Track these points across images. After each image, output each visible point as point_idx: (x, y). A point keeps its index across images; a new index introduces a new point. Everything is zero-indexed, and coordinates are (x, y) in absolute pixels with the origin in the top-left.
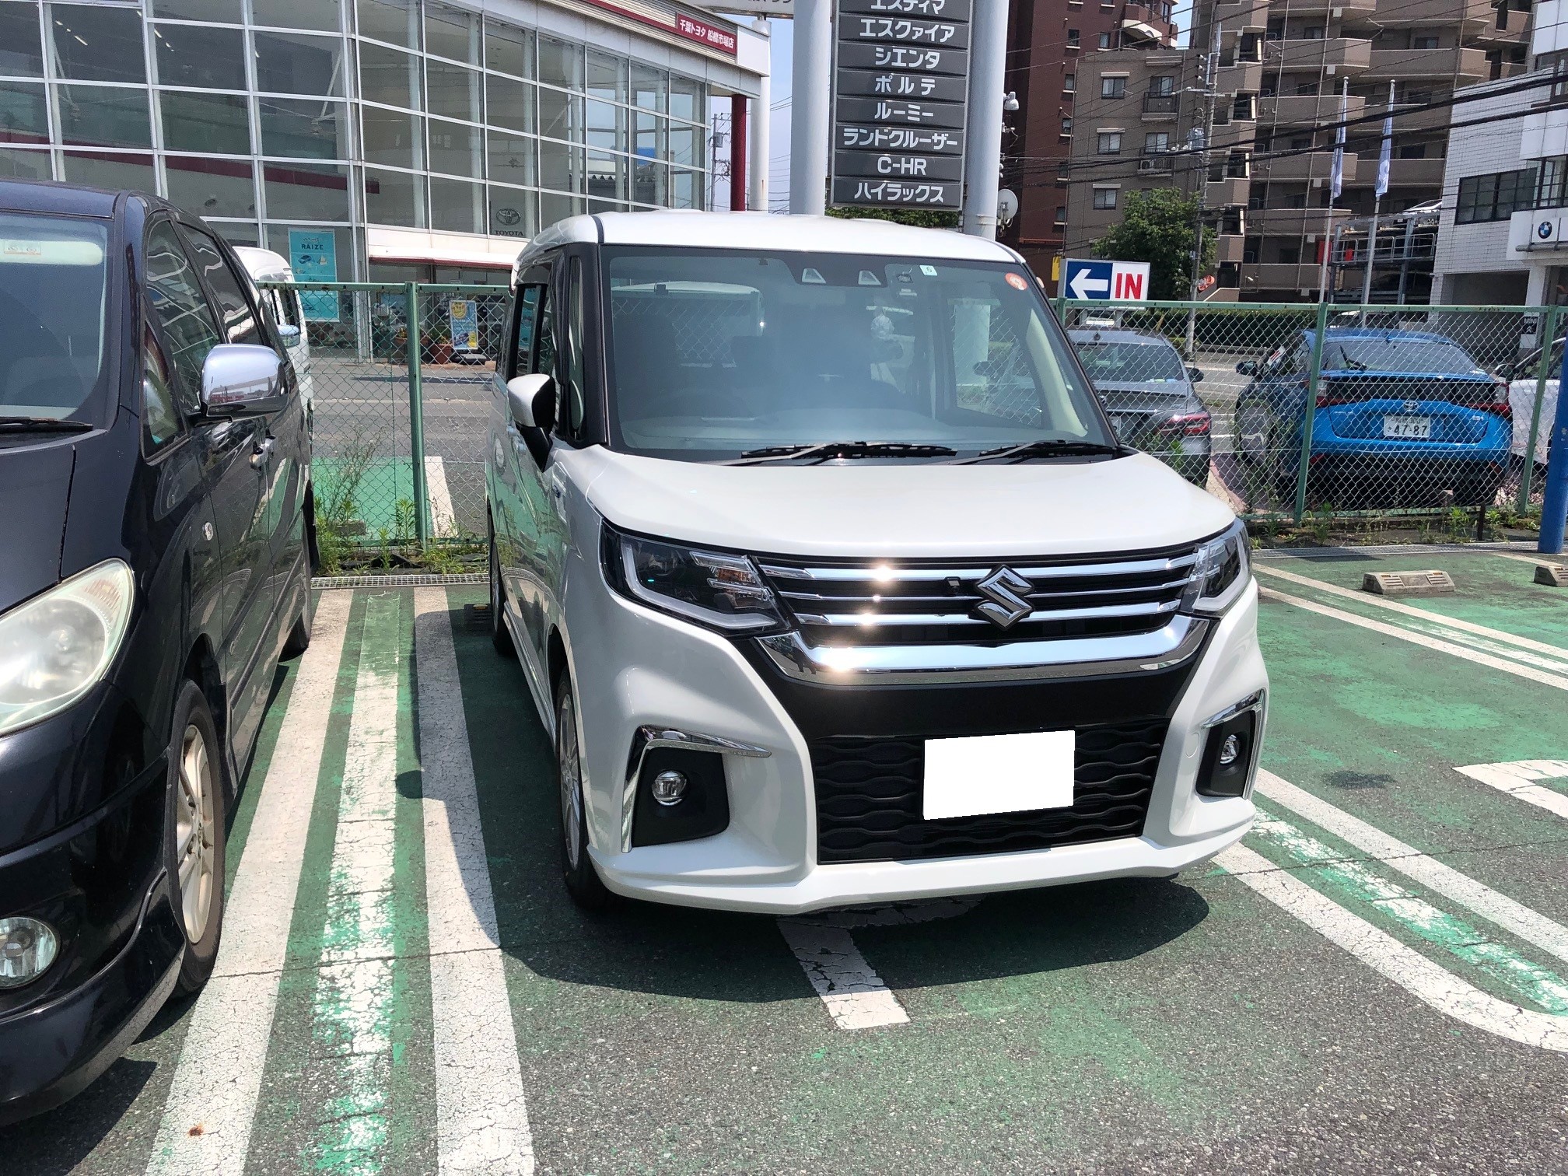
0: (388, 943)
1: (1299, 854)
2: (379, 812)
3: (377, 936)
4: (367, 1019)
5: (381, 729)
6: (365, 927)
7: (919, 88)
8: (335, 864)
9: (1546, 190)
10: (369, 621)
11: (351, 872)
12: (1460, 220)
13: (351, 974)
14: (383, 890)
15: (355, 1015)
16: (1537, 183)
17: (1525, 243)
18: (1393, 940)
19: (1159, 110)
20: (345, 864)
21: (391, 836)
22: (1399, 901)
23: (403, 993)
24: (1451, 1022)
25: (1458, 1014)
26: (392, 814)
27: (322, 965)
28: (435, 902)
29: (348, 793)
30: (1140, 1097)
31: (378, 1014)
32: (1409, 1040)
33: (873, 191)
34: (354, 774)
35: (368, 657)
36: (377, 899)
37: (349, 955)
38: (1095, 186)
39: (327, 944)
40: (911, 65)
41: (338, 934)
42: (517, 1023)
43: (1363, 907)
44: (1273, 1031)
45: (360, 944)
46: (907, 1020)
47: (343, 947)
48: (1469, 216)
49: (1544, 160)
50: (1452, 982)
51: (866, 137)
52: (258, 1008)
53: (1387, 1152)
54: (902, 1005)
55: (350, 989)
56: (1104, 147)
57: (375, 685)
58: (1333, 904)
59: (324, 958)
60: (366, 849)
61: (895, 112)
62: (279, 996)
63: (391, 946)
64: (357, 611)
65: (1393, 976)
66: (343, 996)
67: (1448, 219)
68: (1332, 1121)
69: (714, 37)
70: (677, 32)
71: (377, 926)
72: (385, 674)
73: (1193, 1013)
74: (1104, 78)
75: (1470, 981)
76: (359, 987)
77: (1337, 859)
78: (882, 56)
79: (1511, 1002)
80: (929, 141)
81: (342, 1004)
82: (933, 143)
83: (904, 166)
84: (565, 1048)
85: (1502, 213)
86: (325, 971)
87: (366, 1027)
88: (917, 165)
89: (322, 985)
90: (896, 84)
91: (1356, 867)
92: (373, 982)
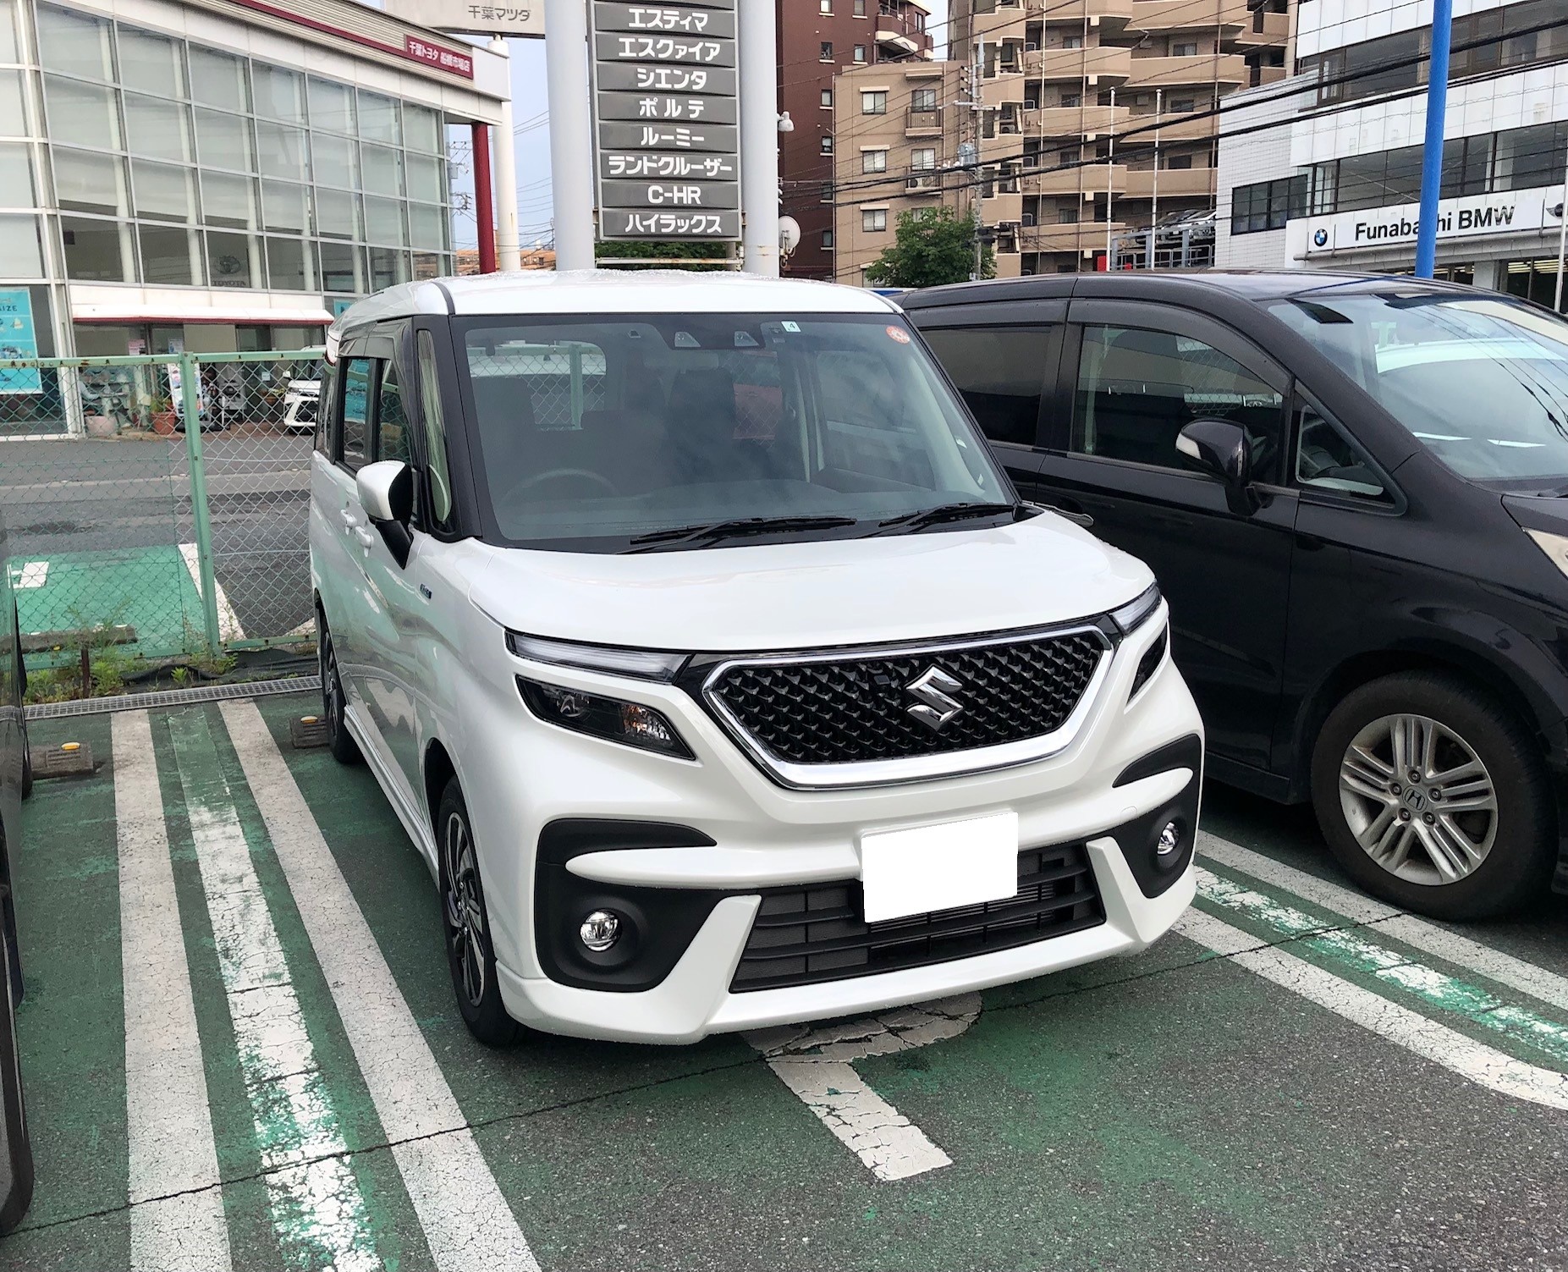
0: (335, 1136)
1: (1282, 926)
2: (271, 976)
3: (320, 1128)
4: (342, 1232)
5: (239, 874)
6: (302, 1119)
7: (686, 110)
8: (241, 1045)
9: (1318, 196)
10: (178, 745)
11: (263, 1053)
12: (1235, 231)
13: (305, 1179)
14: (308, 1072)
15: (326, 1230)
16: (1309, 189)
17: (1303, 253)
18: (1412, 1013)
19: (923, 123)
20: (252, 1045)
21: (293, 1004)
22: (1401, 969)
23: (375, 1196)
24: (1503, 1099)
25: (1506, 1087)
26: (287, 978)
27: (266, 1172)
28: (374, 1079)
29: (226, 957)
30: (1228, 1223)
31: (353, 1225)
32: (1470, 1123)
33: (645, 223)
34: (226, 933)
35: (192, 789)
36: (304, 1083)
37: (294, 1155)
38: (864, 207)
39: (264, 1145)
40: (677, 87)
41: (273, 1132)
42: (519, 1216)
43: (1365, 977)
44: (1333, 1130)
45: (303, 1141)
46: (951, 1162)
47: (284, 1147)
48: (1244, 226)
49: (1315, 166)
50: (1487, 1054)
51: (634, 165)
52: (205, 1235)
53: (1497, 1253)
54: (938, 1145)
55: (310, 1198)
56: (868, 166)
57: (213, 823)
58: (1337, 980)
59: (266, 1162)
60: (271, 1023)
61: (663, 137)
62: (227, 1217)
63: (341, 1138)
64: (160, 736)
65: (1426, 1053)
66: (305, 1208)
67: (1223, 229)
68: (1430, 1225)
69: (447, 60)
70: (407, 55)
71: (316, 1116)
72: (220, 808)
73: (1244, 1119)
74: (863, 93)
75: (1505, 1051)
76: (320, 1196)
77: (1322, 928)
78: (644, 77)
79: (1552, 1069)
80: (701, 167)
81: (307, 1218)
82: (706, 170)
83: (677, 195)
84: (585, 1241)
85: (1277, 222)
86: (272, 1179)
87: (344, 1243)
88: (690, 194)
89: (274, 1196)
90: (661, 107)
91: (1344, 935)
92: (334, 1186)
